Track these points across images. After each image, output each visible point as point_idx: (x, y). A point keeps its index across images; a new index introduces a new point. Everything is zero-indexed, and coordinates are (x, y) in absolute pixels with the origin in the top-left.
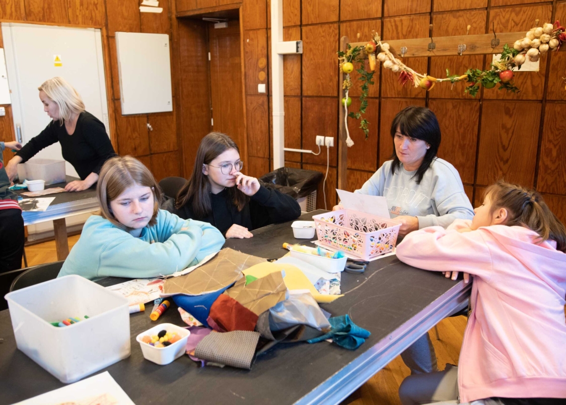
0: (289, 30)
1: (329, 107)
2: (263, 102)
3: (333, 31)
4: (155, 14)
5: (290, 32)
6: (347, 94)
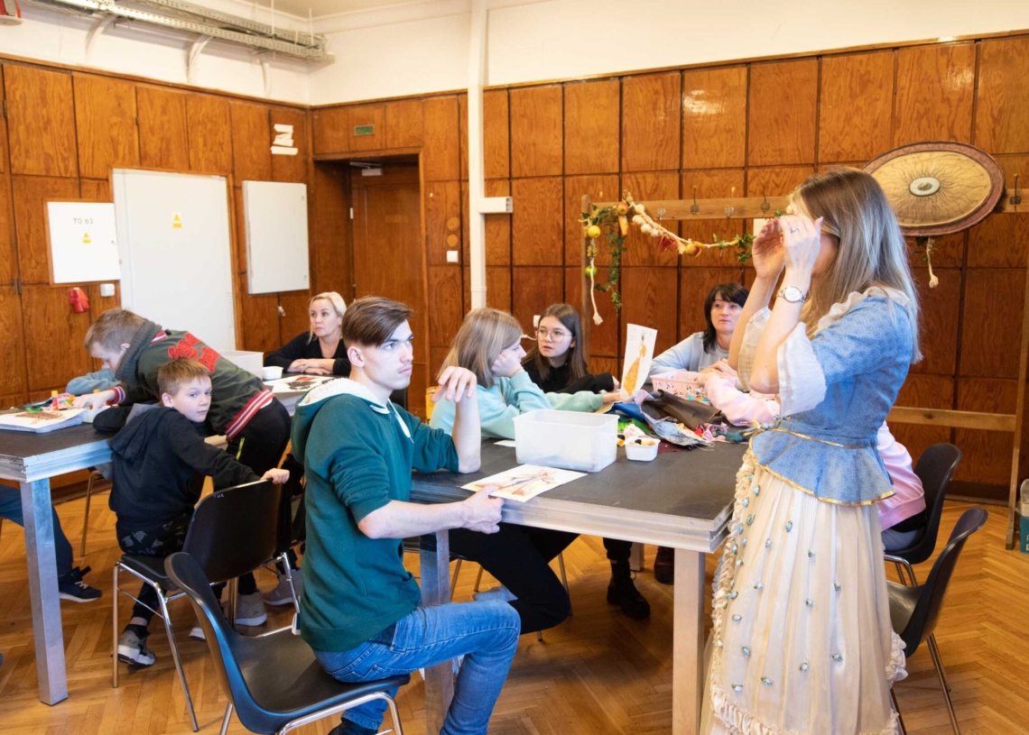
0: (492, 184)
1: (551, 280)
2: (454, 274)
3: (555, 186)
4: (288, 157)
5: (495, 185)
6: (592, 262)
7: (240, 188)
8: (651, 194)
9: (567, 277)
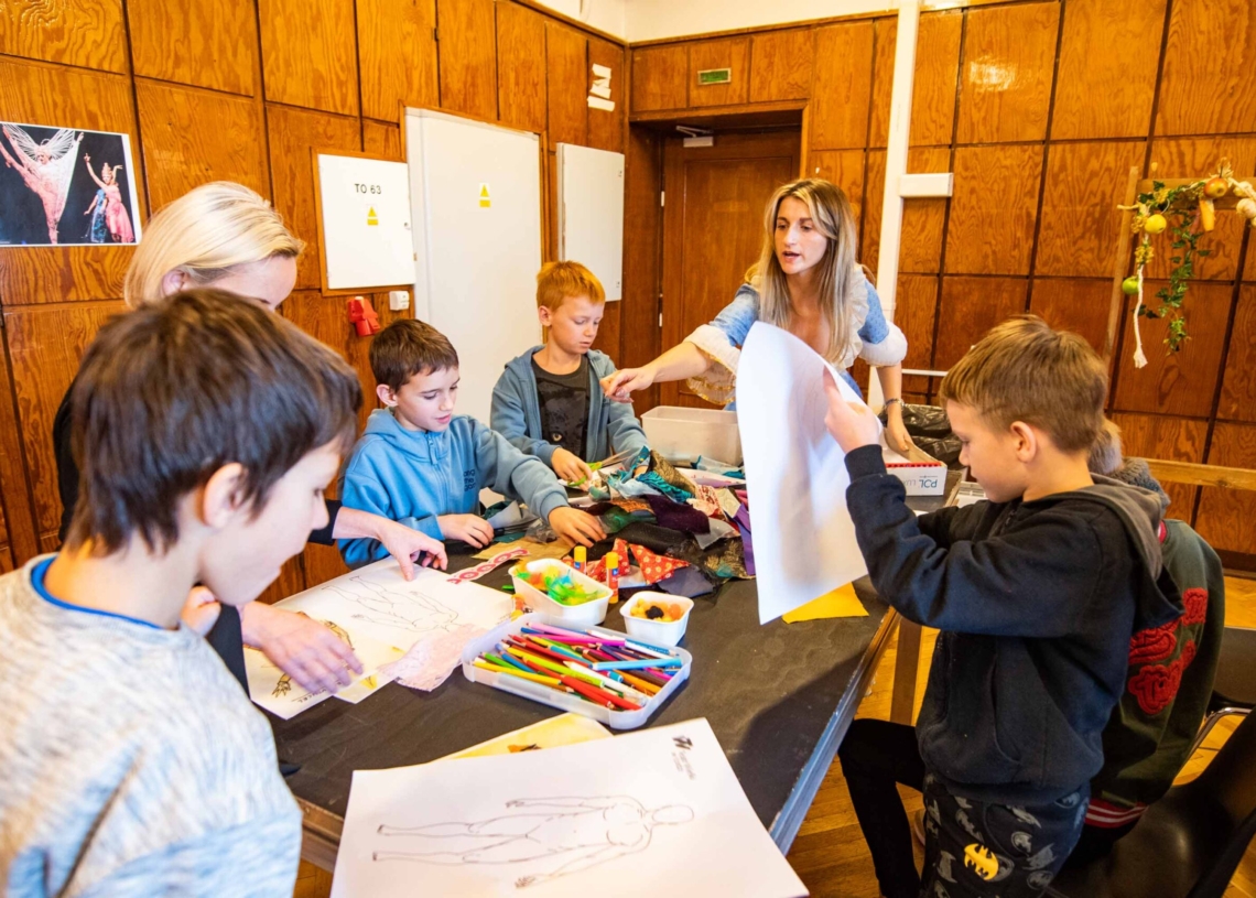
0: (922, 153)
3: (1030, 157)
4: (604, 113)
5: (926, 156)
6: (1140, 272)
7: (554, 153)
8: (1202, 170)
9: (1034, 292)
